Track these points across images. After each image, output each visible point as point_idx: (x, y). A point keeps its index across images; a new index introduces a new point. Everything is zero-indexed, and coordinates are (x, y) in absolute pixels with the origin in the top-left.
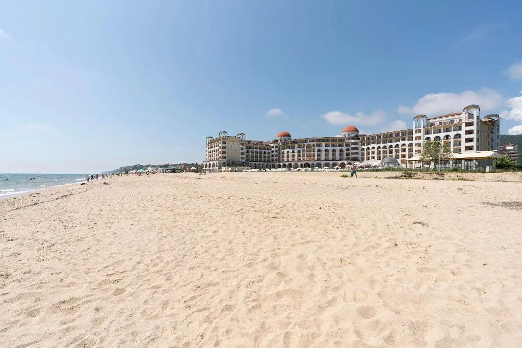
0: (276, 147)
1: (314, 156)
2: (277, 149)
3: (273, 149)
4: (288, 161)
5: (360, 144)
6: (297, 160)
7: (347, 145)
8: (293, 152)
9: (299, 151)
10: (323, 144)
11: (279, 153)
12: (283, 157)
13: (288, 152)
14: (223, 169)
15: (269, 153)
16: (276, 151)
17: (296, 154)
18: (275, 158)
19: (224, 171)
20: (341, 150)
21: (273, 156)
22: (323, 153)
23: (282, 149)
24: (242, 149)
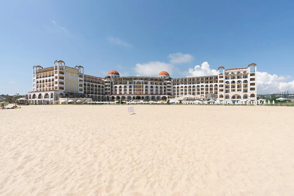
0: (109, 82)
1: (143, 91)
2: (110, 84)
3: (106, 84)
4: (121, 94)
5: (172, 84)
6: (129, 93)
7: (165, 84)
8: (125, 87)
9: (130, 87)
10: (149, 82)
11: (112, 87)
12: (116, 90)
13: (120, 87)
14: (62, 100)
15: (103, 87)
16: (109, 86)
17: (128, 89)
18: (108, 91)
19: (63, 103)
20: (161, 88)
21: (106, 89)
22: (149, 89)
23: (114, 84)
24: (80, 81)
